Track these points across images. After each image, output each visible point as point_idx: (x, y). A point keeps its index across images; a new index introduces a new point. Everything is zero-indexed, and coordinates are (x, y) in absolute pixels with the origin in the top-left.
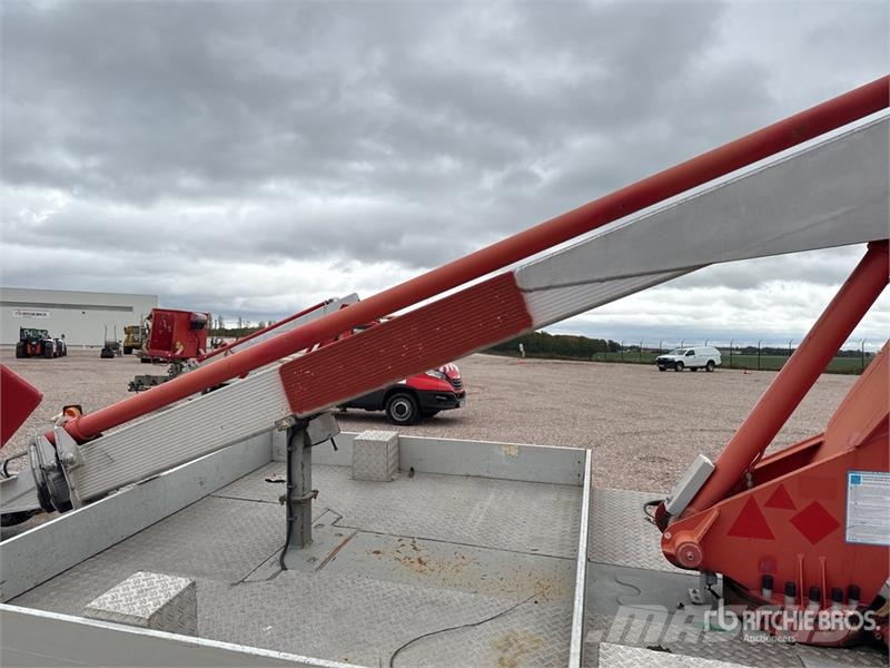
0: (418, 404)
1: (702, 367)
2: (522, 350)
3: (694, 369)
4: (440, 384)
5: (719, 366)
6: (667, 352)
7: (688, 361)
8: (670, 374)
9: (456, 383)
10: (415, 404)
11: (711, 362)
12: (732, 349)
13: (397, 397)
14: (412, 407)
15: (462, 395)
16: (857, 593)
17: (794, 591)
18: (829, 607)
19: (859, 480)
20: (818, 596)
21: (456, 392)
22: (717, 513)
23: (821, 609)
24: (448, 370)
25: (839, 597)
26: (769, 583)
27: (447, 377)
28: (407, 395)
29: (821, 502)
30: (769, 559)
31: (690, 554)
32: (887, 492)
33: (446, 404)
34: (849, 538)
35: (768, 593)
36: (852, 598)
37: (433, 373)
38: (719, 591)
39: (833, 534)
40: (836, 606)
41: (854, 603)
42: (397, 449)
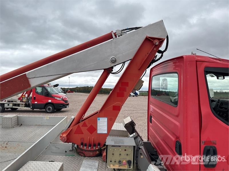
3: (133, 96)
4: (61, 102)
5: (139, 95)
7: (132, 94)
9: (66, 101)
10: (53, 107)
12: (142, 91)
13: (47, 106)
14: (53, 108)
15: (68, 104)
16: (99, 144)
17: (86, 145)
18: (93, 148)
19: (99, 119)
20: (90, 146)
21: (66, 104)
22: (71, 129)
23: (91, 148)
24: (63, 98)
25: (95, 145)
26: (82, 144)
27: (63, 100)
28: (51, 105)
29: (93, 125)
30: (83, 139)
31: (63, 139)
32: (105, 122)
33: (62, 107)
34: (98, 132)
35: (82, 146)
36: (98, 145)
37: (59, 99)
38: (76, 147)
39: (95, 132)
40: (94, 148)
41: (99, 147)
42: (17, 119)
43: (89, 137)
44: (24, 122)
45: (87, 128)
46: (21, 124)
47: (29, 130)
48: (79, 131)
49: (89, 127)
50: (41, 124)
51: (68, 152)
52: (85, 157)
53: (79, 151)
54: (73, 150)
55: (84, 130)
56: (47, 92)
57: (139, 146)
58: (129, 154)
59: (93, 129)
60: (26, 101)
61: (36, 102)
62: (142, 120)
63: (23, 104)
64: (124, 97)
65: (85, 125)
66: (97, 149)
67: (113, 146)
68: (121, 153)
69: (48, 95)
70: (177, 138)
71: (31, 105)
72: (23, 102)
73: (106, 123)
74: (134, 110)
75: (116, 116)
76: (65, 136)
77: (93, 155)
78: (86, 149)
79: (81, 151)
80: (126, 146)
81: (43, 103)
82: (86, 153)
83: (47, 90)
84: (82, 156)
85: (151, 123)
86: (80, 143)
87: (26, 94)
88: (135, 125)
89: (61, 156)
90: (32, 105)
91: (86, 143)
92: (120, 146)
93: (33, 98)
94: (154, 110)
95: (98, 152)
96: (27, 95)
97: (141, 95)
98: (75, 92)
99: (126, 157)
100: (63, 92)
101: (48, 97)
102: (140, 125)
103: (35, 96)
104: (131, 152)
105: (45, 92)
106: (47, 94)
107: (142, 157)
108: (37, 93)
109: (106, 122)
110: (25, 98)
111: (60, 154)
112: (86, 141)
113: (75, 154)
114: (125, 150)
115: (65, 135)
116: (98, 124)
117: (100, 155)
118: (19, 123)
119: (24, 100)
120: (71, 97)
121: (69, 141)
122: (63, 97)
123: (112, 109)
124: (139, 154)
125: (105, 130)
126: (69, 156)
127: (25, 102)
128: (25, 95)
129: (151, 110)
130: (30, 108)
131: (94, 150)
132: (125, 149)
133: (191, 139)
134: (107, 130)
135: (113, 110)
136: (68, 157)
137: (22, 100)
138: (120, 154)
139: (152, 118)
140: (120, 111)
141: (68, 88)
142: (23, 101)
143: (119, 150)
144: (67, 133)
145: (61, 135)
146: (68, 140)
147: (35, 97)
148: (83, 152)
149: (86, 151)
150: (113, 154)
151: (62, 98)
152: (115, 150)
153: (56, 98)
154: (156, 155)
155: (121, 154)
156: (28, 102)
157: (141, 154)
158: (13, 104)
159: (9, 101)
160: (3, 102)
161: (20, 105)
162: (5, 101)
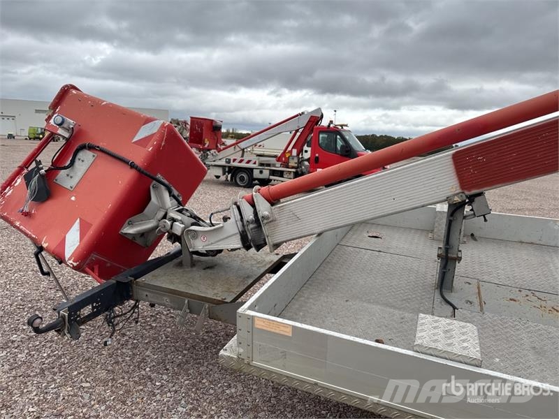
46: (472, 235)
60: (297, 165)
61: (320, 170)
63: (291, 172)
69: (349, 155)
72: (290, 167)
83: (346, 141)
87: (293, 150)
93: (312, 160)
96: (295, 152)
103: (317, 155)
106: (347, 151)
110: (292, 159)
118: (466, 233)
119: (293, 163)
127: (293, 168)
128: (291, 152)
137: (287, 162)
142: (290, 165)
147: (317, 158)
158: (270, 170)
159: (262, 164)
160: (250, 165)
161: (285, 173)
162: (255, 163)
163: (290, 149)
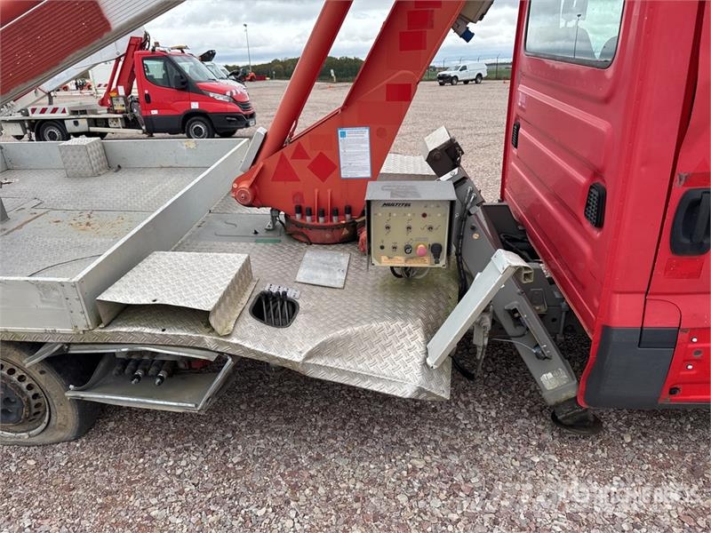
0: (212, 126)
1: (472, 80)
2: (333, 75)
3: (466, 82)
4: (229, 106)
5: (486, 79)
6: (445, 69)
7: (462, 76)
8: (448, 87)
9: (245, 105)
10: (209, 125)
11: (480, 75)
12: (497, 64)
13: (190, 124)
14: (206, 127)
15: (252, 116)
16: (349, 210)
17: (310, 213)
18: (331, 220)
19: (343, 135)
20: (323, 213)
21: (244, 113)
22: (261, 166)
23: (325, 222)
24: (234, 94)
25: (335, 212)
26: (299, 210)
27: (234, 100)
28: (202, 118)
29: (324, 153)
30: (299, 195)
31: (243, 195)
32: (363, 142)
33: (236, 124)
34: (343, 175)
35: (298, 216)
36: (346, 213)
37: (221, 98)
38: (284, 221)
39: (334, 173)
40: (335, 219)
41: (348, 216)
42: (102, 152)
43: (316, 191)
44: (124, 158)
45: (308, 162)
46: (119, 167)
47: (143, 180)
48: (285, 172)
49: (316, 159)
50: (176, 165)
51: (262, 233)
52: (311, 244)
53: (292, 228)
54: (275, 228)
55: (301, 167)
56: (182, 78)
57: (469, 206)
58: (434, 227)
59: (327, 165)
60: (124, 108)
61: (155, 112)
62: (490, 155)
63: (117, 118)
64: (425, 49)
65: (300, 153)
66: (344, 222)
67: (387, 204)
68: (410, 224)
69: (187, 87)
70: (597, 174)
71: (141, 120)
72: (116, 112)
73: (368, 145)
74: (464, 128)
75: (398, 121)
76: (247, 187)
77: (334, 238)
78: (313, 224)
79: (299, 230)
80: (426, 203)
81: (177, 113)
82: (313, 234)
83: (179, 69)
84: (301, 242)
85: (516, 147)
86: (292, 207)
87: (119, 87)
88: (463, 153)
89: (243, 244)
90: (144, 119)
91: (309, 206)
92: (407, 205)
93: (143, 100)
94: (529, 99)
95: (345, 232)
96: (121, 91)
97: (494, 76)
98: (272, 78)
99: (426, 234)
100: (233, 77)
101: (187, 93)
102: (483, 170)
103: (146, 92)
104: (441, 220)
105: (175, 74)
106: (183, 83)
107: (476, 236)
108: (151, 79)
109: (365, 143)
110: (118, 100)
111: (240, 237)
112: (310, 201)
113: (284, 238)
114: (424, 215)
115: (245, 185)
116: (341, 150)
117: (352, 239)
118: (112, 165)
119: (119, 105)
120: (259, 95)
121: (259, 203)
122: (234, 91)
123: (383, 97)
124: (468, 230)
125: (364, 169)
126: (266, 242)
127: (122, 112)
128: (116, 89)
129: (520, 101)
130: (140, 131)
131: (336, 226)
132: (423, 212)
133: (643, 169)
134: (369, 167)
135: (388, 100)
136: (262, 244)
137: (112, 106)
138: (409, 228)
139: (521, 130)
140: (410, 100)
141: (248, 67)
142: (115, 108)
143: (405, 215)
144: (252, 180)
145: (235, 186)
146: (255, 201)
147: (148, 95)
148: (304, 230)
149: (311, 228)
150: (388, 228)
151: (231, 93)
152: (395, 215)
153: (211, 95)
154: (522, 241)
155: (412, 226)
156: (132, 111)
157: (473, 229)
158: (88, 119)
159: (74, 112)
160: (58, 115)
161: (110, 121)
162: (64, 111)
163: (114, 86)
